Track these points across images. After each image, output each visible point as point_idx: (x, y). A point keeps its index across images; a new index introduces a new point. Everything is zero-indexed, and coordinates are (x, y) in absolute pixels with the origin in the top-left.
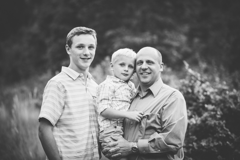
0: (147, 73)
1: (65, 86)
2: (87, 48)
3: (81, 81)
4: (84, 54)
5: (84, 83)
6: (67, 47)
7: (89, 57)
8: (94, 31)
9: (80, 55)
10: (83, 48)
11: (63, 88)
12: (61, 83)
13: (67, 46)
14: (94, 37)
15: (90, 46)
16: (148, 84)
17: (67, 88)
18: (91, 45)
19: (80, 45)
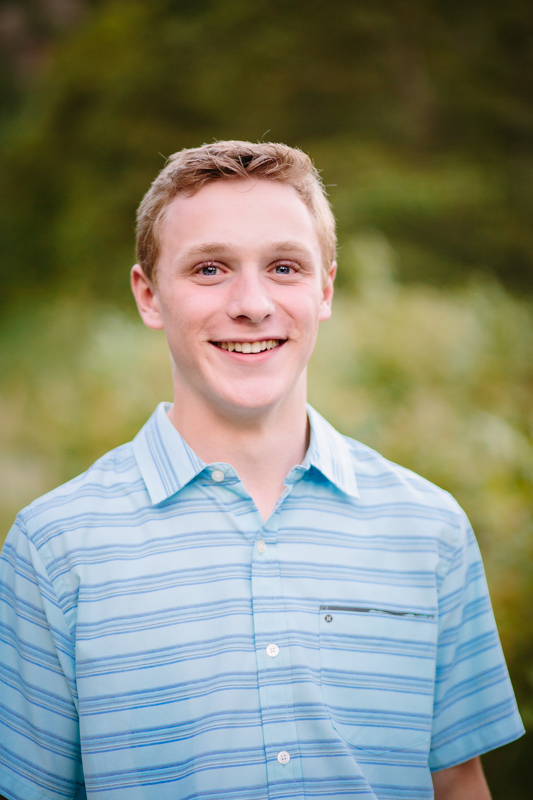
2: (251, 271)
4: (235, 311)
7: (274, 330)
8: (298, 155)
9: (206, 322)
10: (230, 274)
14: (308, 202)
15: (277, 255)
18: (282, 248)
19: (206, 256)
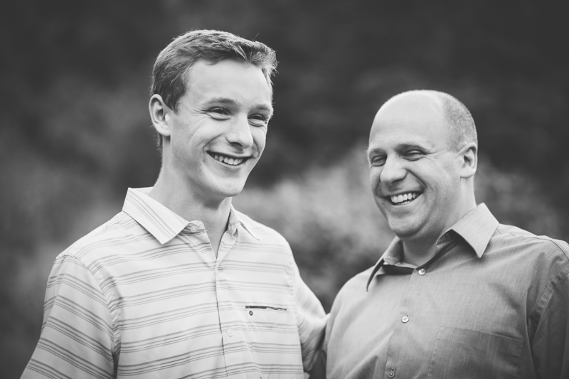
0: (412, 192)
1: (117, 280)
2: (244, 117)
3: (194, 250)
5: (208, 257)
6: (156, 104)
10: (230, 116)
11: (110, 287)
12: (100, 267)
13: (155, 100)
16: (418, 235)
17: (124, 290)
